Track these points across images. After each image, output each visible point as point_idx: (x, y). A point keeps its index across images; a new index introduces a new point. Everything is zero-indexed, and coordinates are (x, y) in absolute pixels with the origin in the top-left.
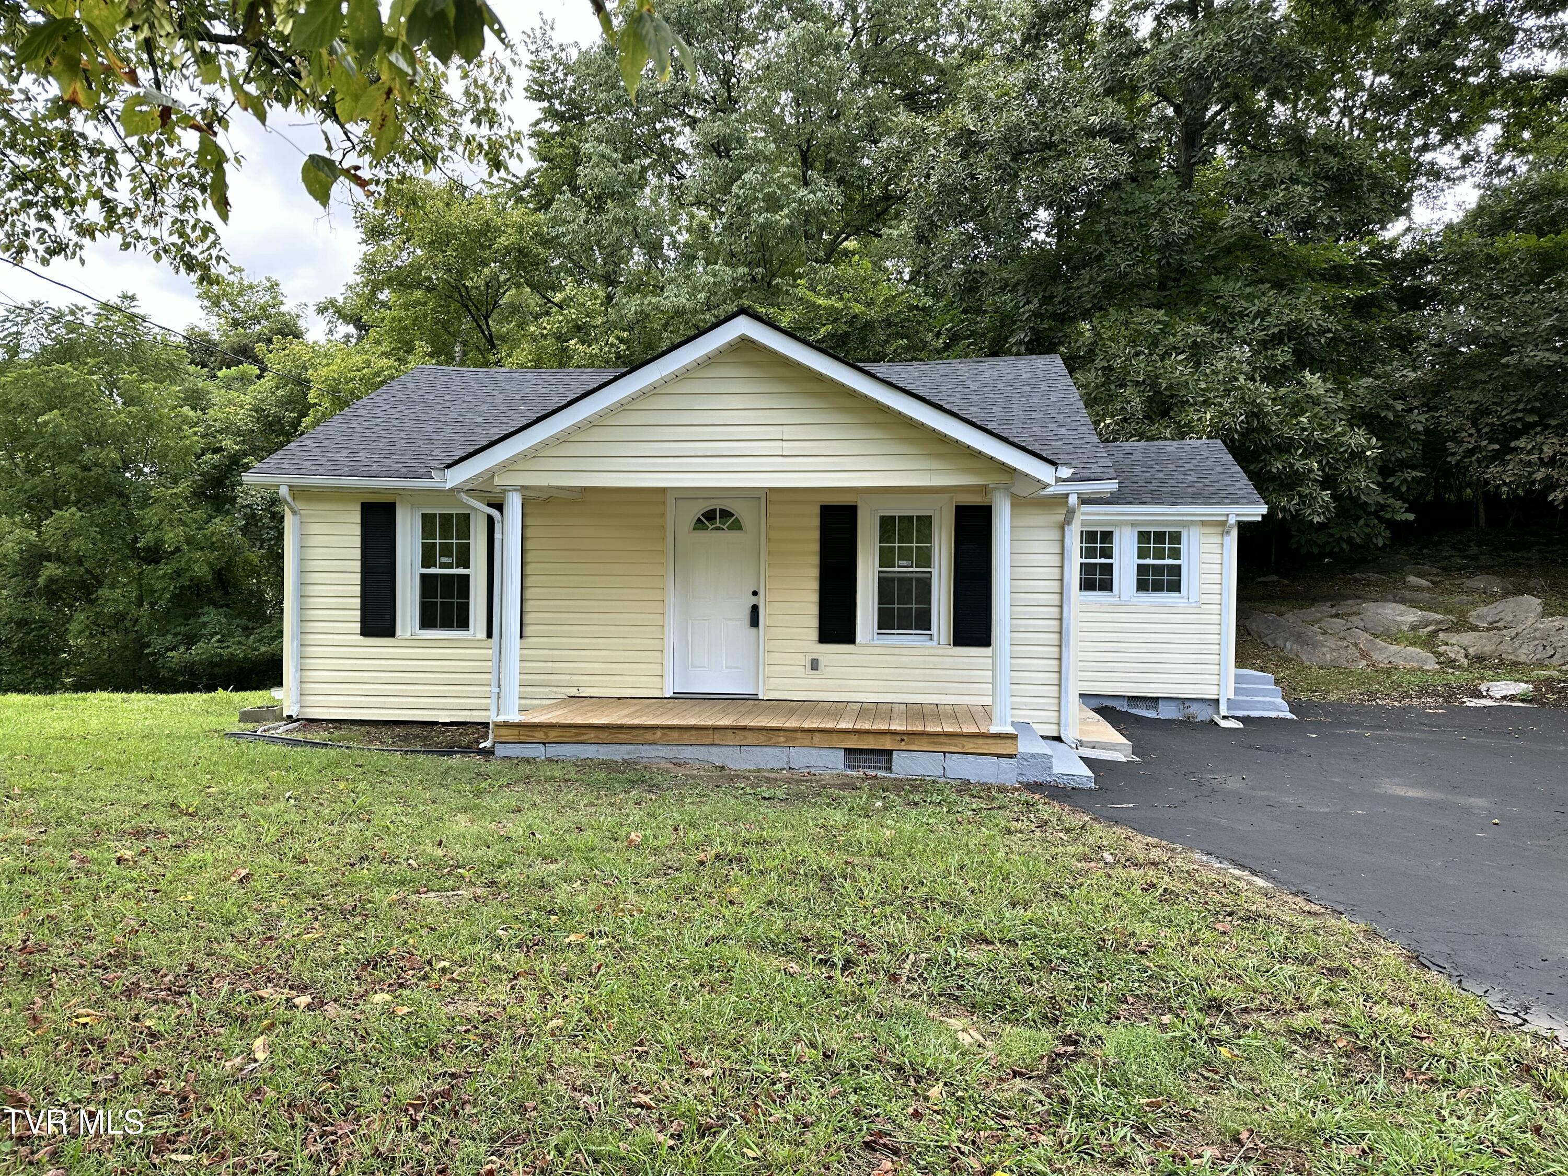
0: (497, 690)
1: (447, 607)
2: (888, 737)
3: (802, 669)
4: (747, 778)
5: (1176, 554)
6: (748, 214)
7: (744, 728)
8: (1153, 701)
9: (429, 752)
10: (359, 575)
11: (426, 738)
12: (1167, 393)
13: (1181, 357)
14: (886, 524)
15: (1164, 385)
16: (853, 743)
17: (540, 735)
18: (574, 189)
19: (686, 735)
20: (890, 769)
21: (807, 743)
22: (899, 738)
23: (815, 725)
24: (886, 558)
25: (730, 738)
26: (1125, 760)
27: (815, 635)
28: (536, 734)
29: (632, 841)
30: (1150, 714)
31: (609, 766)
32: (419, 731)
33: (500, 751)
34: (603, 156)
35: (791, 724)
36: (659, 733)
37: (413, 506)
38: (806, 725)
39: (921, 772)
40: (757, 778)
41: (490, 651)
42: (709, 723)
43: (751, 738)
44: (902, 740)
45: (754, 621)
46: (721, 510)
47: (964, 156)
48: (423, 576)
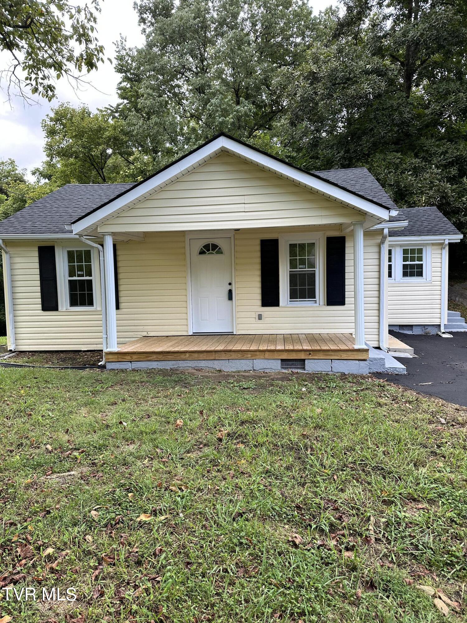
0: (106, 336)
1: (83, 296)
2: (303, 353)
3: (254, 319)
4: (234, 376)
5: (420, 259)
6: (214, 118)
7: (230, 351)
8: (410, 327)
9: (73, 368)
10: (39, 282)
11: (74, 359)
12: (404, 189)
13: (410, 173)
14: (292, 247)
15: (403, 185)
16: (285, 356)
17: (128, 358)
18: (137, 111)
19: (201, 355)
20: (304, 368)
21: (262, 357)
22: (308, 353)
23: (265, 348)
24: (293, 264)
25: (223, 356)
26: (411, 357)
27: (259, 303)
28: (126, 357)
29: (178, 425)
30: (409, 332)
31: (164, 373)
32: (71, 355)
33: (109, 366)
34: (149, 94)
35: (254, 347)
36: (188, 355)
37: (63, 247)
38: (261, 348)
39: (320, 369)
40: (240, 376)
41: (101, 316)
42: (212, 349)
43: (234, 355)
44: (310, 354)
45: (230, 297)
46: (212, 244)
47: (311, 84)
48: (70, 281)
